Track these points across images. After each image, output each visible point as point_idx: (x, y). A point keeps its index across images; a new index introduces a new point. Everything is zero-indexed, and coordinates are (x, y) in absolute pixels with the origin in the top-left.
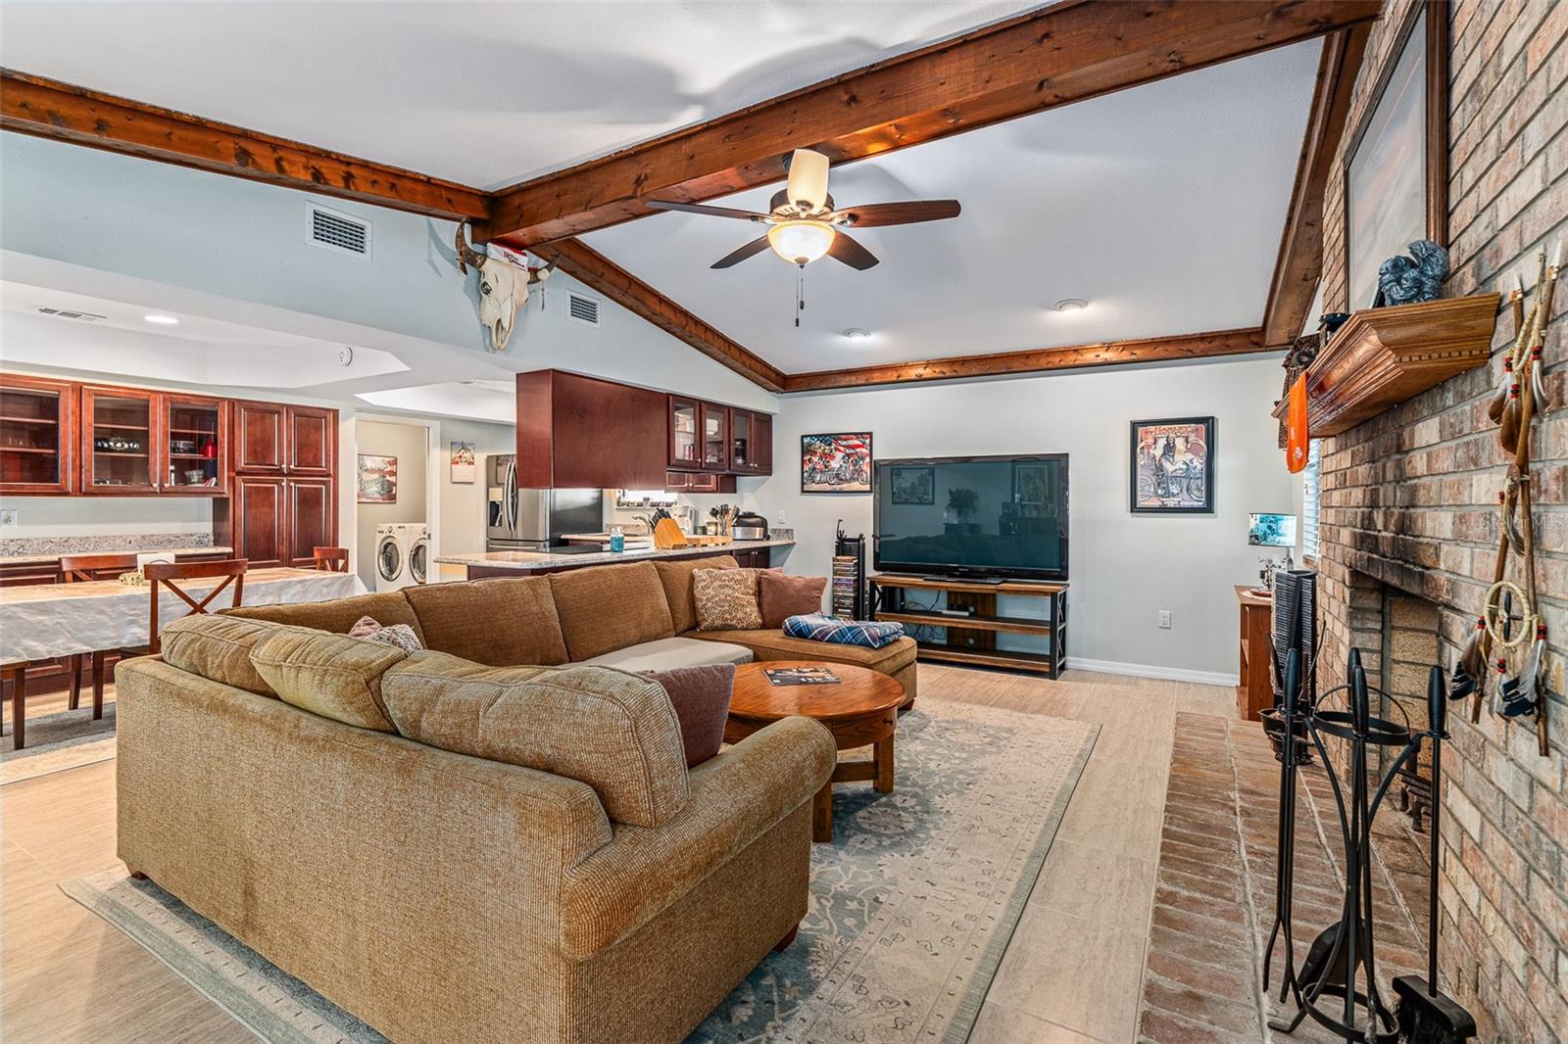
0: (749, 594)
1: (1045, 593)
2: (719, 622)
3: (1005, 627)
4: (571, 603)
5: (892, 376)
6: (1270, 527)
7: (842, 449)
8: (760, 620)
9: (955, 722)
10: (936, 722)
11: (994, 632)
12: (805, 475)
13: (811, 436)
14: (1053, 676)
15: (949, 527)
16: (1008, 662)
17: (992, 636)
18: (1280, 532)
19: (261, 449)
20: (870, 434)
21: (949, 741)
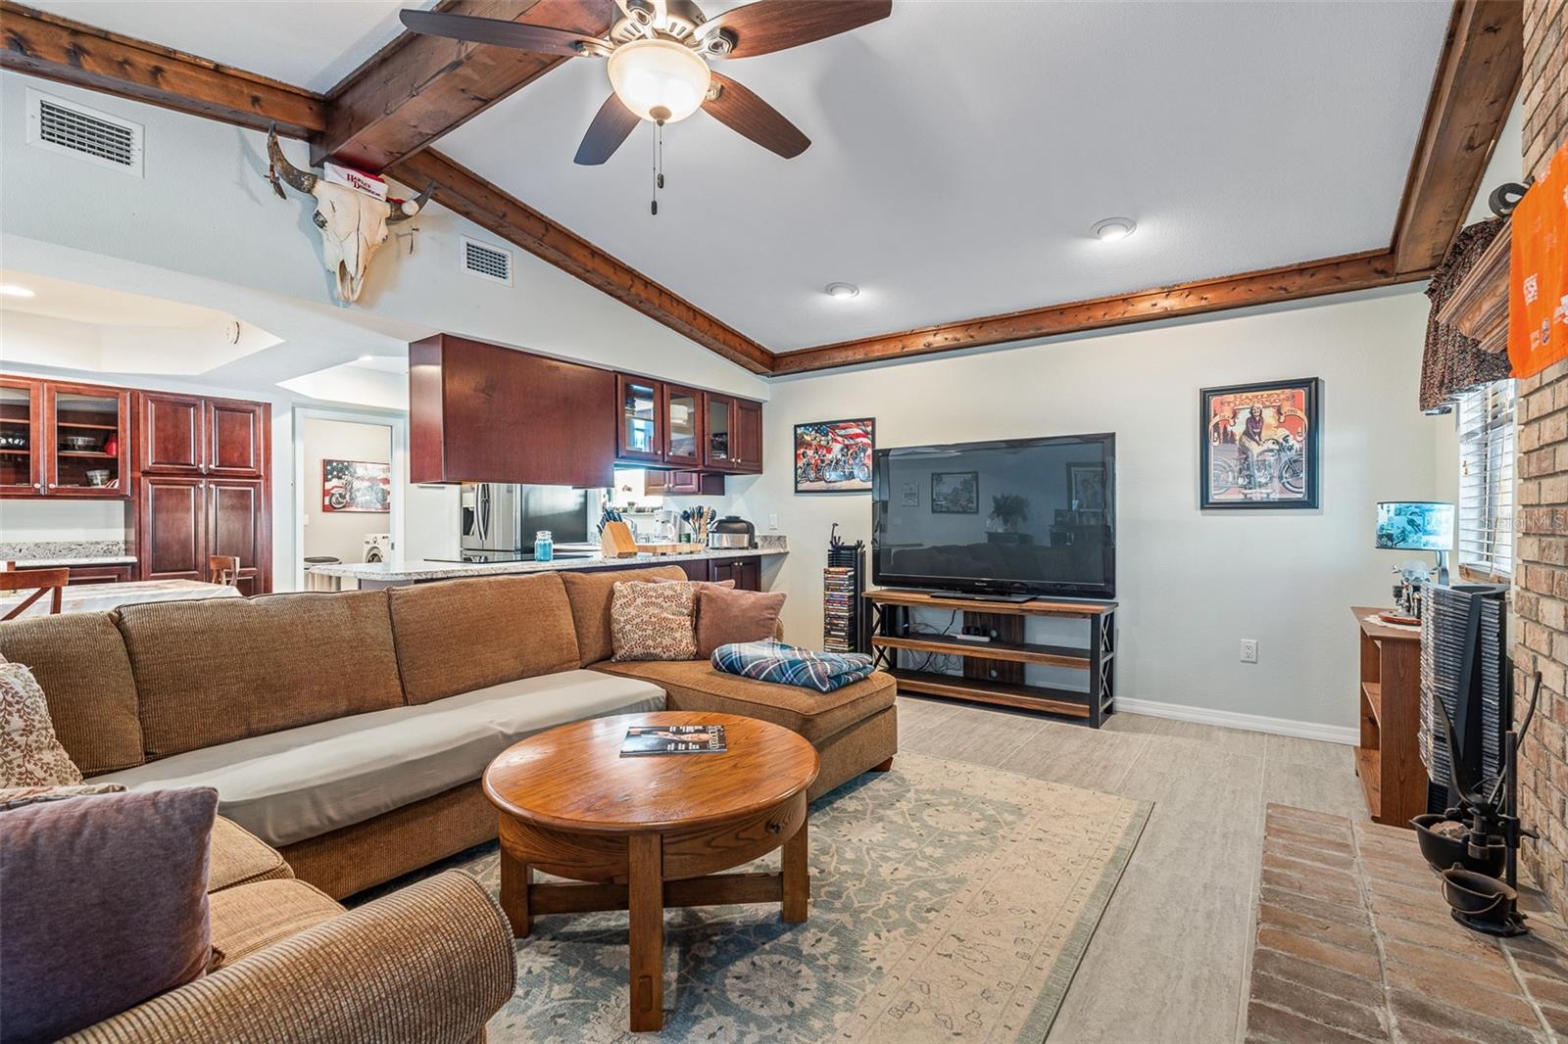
0: (682, 614)
1: (1084, 615)
2: (638, 651)
3: (1031, 657)
4: (413, 625)
5: (895, 348)
6: (1411, 522)
7: (840, 439)
8: (693, 649)
9: (944, 792)
10: (917, 791)
11: (1022, 665)
12: (799, 471)
13: (805, 425)
14: (1094, 723)
15: (992, 536)
16: (1036, 703)
17: (1020, 668)
18: (1429, 528)
19: (173, 446)
20: (873, 421)
21: (925, 825)
